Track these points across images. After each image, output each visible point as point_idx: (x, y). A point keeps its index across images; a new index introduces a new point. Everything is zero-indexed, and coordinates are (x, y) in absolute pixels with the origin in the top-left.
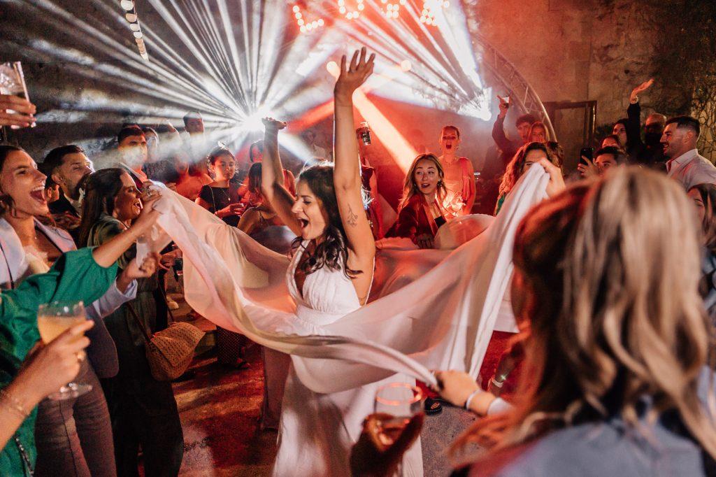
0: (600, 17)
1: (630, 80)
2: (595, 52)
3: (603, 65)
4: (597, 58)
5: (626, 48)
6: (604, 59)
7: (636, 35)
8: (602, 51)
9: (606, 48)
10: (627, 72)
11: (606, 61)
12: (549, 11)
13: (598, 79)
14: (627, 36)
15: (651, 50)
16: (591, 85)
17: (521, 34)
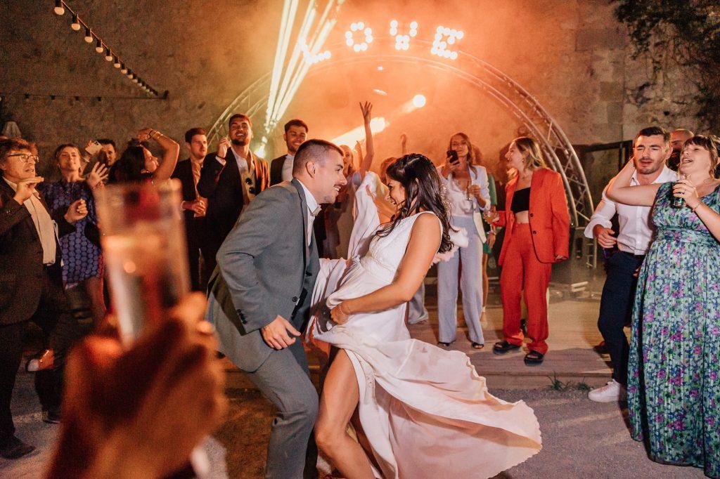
0: (633, 56)
1: (670, 123)
2: (629, 92)
3: (639, 106)
4: (632, 99)
5: (665, 89)
6: (640, 100)
7: (676, 74)
8: (637, 92)
9: (641, 88)
10: (666, 113)
11: (642, 103)
12: (576, 50)
13: (633, 121)
14: (665, 76)
15: (694, 90)
16: (625, 127)
17: (545, 74)
